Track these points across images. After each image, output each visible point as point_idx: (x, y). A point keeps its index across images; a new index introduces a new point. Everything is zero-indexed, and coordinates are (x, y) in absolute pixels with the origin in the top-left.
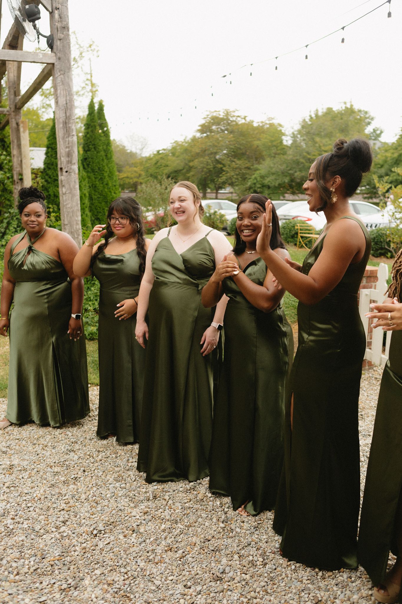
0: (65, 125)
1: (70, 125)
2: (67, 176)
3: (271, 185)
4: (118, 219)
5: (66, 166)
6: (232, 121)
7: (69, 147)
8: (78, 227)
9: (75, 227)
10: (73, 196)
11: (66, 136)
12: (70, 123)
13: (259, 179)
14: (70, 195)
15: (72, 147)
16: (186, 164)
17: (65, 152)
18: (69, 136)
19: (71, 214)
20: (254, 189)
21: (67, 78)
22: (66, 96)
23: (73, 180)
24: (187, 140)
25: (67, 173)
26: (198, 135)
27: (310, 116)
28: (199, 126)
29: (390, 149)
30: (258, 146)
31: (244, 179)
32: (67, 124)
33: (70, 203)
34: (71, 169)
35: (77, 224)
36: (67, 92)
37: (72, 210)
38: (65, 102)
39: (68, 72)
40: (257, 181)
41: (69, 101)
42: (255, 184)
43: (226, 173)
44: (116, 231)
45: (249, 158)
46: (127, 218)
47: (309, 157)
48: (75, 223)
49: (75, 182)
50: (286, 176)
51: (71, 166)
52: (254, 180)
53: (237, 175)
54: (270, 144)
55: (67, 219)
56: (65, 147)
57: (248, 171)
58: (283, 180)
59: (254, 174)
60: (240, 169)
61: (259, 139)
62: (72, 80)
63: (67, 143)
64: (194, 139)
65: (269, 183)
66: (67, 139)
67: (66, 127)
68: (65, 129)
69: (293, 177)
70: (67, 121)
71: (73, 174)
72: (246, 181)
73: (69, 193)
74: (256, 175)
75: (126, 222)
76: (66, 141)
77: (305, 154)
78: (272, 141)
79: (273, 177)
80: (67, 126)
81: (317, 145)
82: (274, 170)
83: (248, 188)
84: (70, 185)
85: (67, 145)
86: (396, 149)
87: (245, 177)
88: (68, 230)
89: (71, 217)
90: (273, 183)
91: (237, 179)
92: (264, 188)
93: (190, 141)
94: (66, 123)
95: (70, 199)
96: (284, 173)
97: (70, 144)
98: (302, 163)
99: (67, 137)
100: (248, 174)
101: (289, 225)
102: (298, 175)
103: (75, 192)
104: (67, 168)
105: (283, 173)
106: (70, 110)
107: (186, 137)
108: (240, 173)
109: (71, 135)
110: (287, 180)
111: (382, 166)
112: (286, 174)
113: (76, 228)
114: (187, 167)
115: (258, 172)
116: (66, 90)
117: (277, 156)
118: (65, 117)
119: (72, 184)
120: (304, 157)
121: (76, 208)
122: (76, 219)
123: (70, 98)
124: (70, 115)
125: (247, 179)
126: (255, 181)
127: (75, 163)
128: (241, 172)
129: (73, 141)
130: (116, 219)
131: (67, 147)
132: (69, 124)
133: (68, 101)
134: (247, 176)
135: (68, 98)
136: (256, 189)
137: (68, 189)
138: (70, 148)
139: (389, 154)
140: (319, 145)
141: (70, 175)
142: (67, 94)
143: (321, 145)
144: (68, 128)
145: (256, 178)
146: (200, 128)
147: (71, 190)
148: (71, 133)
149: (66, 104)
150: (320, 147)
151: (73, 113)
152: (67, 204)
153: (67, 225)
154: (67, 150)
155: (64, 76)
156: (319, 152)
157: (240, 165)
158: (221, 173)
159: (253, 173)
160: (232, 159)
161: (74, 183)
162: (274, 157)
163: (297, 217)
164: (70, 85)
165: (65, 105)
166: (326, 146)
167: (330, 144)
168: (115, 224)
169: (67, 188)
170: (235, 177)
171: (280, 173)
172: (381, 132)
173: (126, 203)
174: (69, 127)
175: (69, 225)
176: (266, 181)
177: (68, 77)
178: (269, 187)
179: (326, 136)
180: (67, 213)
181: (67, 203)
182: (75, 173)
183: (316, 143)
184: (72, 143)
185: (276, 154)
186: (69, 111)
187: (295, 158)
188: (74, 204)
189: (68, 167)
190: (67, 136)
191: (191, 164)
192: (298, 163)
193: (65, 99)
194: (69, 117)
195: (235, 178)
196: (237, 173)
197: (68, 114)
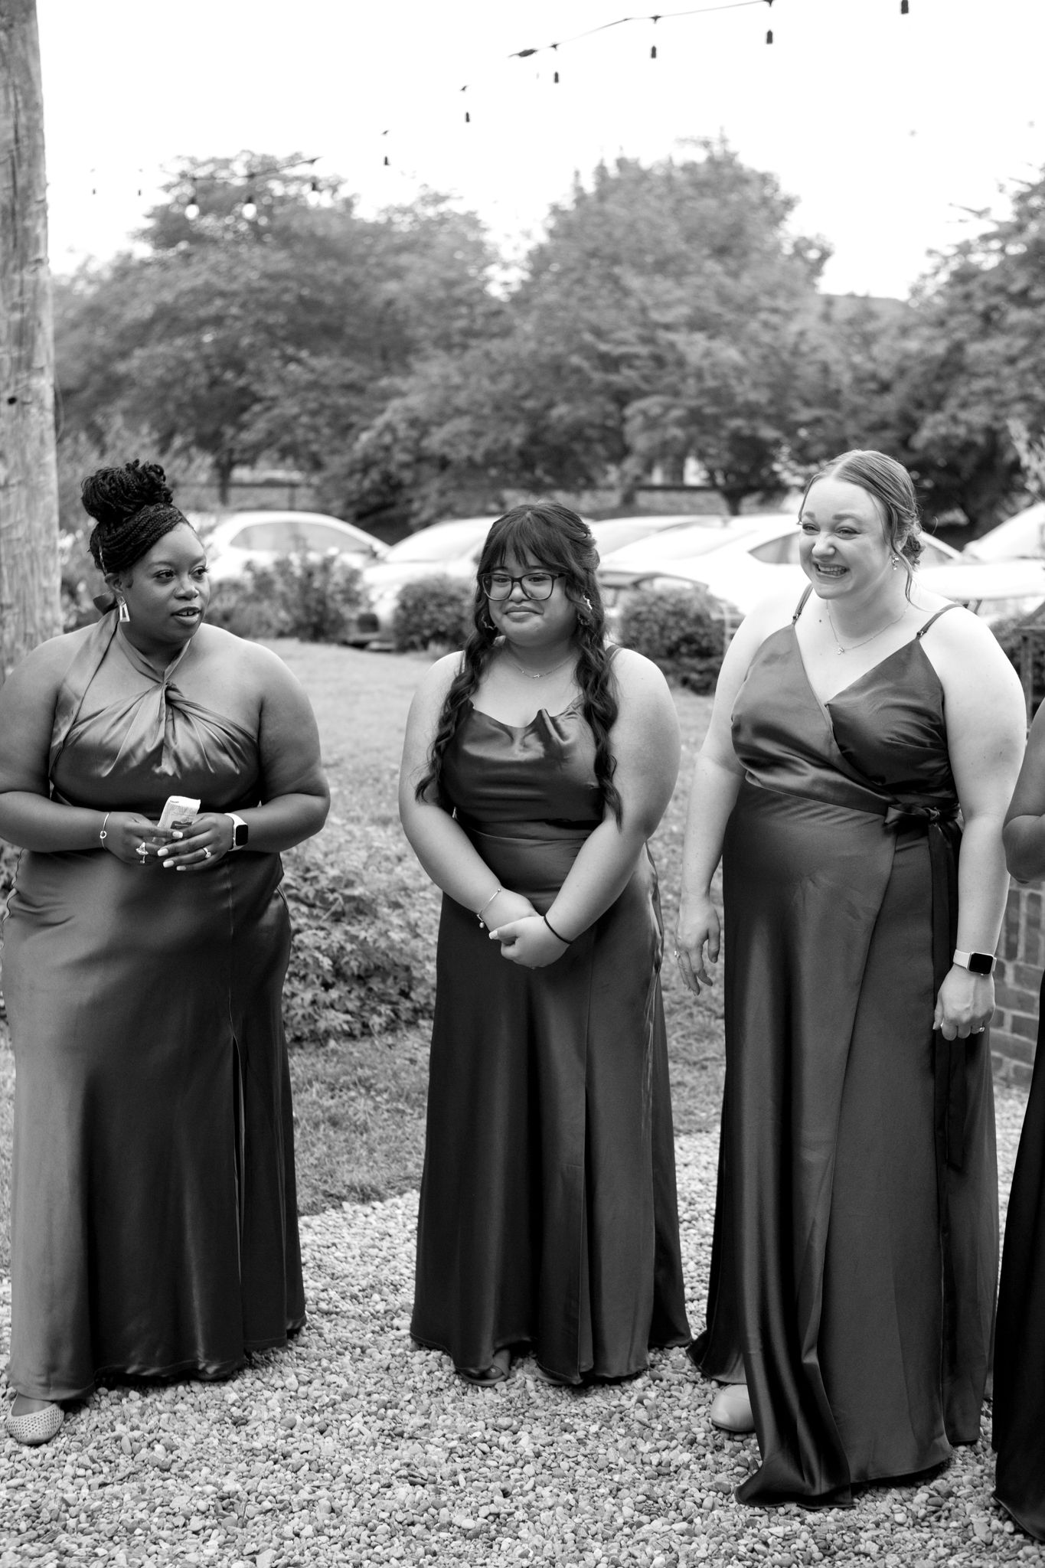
0: (9, 221)
1: (28, 223)
2: (15, 418)
3: (453, 455)
4: (520, 580)
5: (12, 381)
6: (283, 200)
7: (22, 307)
8: (48, 615)
9: (38, 614)
10: (35, 493)
11: (11, 265)
12: (31, 215)
13: (402, 430)
14: (24, 493)
15: (34, 306)
16: (95, 369)
17: (9, 326)
18: (21, 267)
19: (27, 567)
20: (382, 467)
21: (19, 43)
22: (17, 112)
23: (35, 433)
24: (93, 268)
25: (14, 407)
26: (144, 251)
27: (579, 190)
28: (149, 217)
29: (916, 326)
30: (389, 303)
31: (346, 430)
32: (18, 217)
33: (21, 521)
34: (28, 389)
35: (47, 603)
36: (20, 98)
37: (28, 548)
38: (11, 135)
39: (24, 21)
40: (396, 440)
41: (28, 129)
42: (387, 449)
43: (268, 409)
44: (509, 625)
45: (354, 348)
46: (553, 578)
47: (604, 347)
48: (39, 599)
49: (42, 441)
50: (514, 422)
51: (29, 377)
52: (380, 435)
53: (314, 414)
54: (441, 294)
55: (11, 586)
56: (9, 304)
57: (355, 401)
58: (503, 439)
59: (382, 411)
60: (326, 390)
61: (397, 274)
62: (36, 51)
63: (16, 291)
64: (126, 270)
65: (446, 450)
66: (17, 277)
67: (15, 231)
68: (11, 238)
69: (542, 423)
70: (17, 207)
71: (34, 410)
72: (349, 440)
73: (20, 483)
74: (393, 412)
75: (551, 592)
76: (12, 283)
77: (588, 337)
78: (450, 284)
79: (463, 424)
80: (19, 225)
81: (632, 303)
82: (461, 400)
83: (359, 466)
84: (23, 453)
85: (17, 299)
86: (942, 323)
87: (343, 421)
88: (13, 628)
89: (24, 578)
90: (464, 451)
91: (315, 429)
92: (426, 469)
93: (107, 275)
94: (13, 214)
95: (23, 506)
96: (504, 409)
97: (29, 295)
98: (577, 370)
99: (15, 270)
100: (356, 410)
101: (655, 609)
102: (561, 418)
103: (42, 478)
104: (12, 388)
105: (497, 408)
106: (30, 165)
107: (90, 258)
108: (323, 406)
109: (32, 259)
110: (517, 437)
111: (885, 387)
112: (513, 413)
113: (43, 619)
114: (97, 379)
115: (396, 403)
116: (15, 87)
117: (473, 342)
118: (10, 193)
119: (31, 448)
120: (585, 350)
121: (43, 542)
122: (45, 583)
123: (29, 119)
124: (30, 184)
125: (353, 431)
126: (387, 439)
127: (42, 369)
128: (328, 401)
129: (36, 283)
130: (513, 580)
131: (14, 307)
132: (24, 219)
133: (22, 132)
134: (354, 418)
135: (23, 119)
136: (393, 468)
137: (16, 466)
138: (27, 309)
139: (913, 345)
140: (641, 301)
141: (25, 415)
142: (20, 105)
143: (649, 301)
144: (20, 234)
145: (389, 427)
146: (149, 224)
147: (27, 471)
148: (30, 252)
149: (17, 140)
150: (644, 310)
151: (39, 176)
152: (11, 527)
153: (10, 607)
154: (17, 316)
155: (10, 37)
156: (645, 332)
157: (324, 373)
158: (244, 409)
159: (379, 405)
160: (290, 350)
161: (37, 443)
162: (465, 347)
163: (651, 577)
164: (33, 70)
165: (13, 146)
166: (668, 305)
167: (681, 301)
168: (507, 597)
169: (12, 463)
170: (305, 419)
171: (486, 411)
172: (825, 255)
173: (548, 523)
174: (26, 231)
175: (16, 610)
176: (435, 441)
177: (24, 40)
178: (444, 464)
179: (661, 266)
180: (10, 562)
181: (11, 520)
182: (42, 408)
183: (627, 292)
184: (34, 291)
185: (468, 333)
186: (25, 168)
187: (546, 352)
188: (38, 525)
189: (17, 382)
190: (18, 262)
191: (121, 367)
192: (557, 368)
193: (10, 123)
194: (25, 189)
195: (306, 426)
196: (312, 405)
197: (21, 181)
